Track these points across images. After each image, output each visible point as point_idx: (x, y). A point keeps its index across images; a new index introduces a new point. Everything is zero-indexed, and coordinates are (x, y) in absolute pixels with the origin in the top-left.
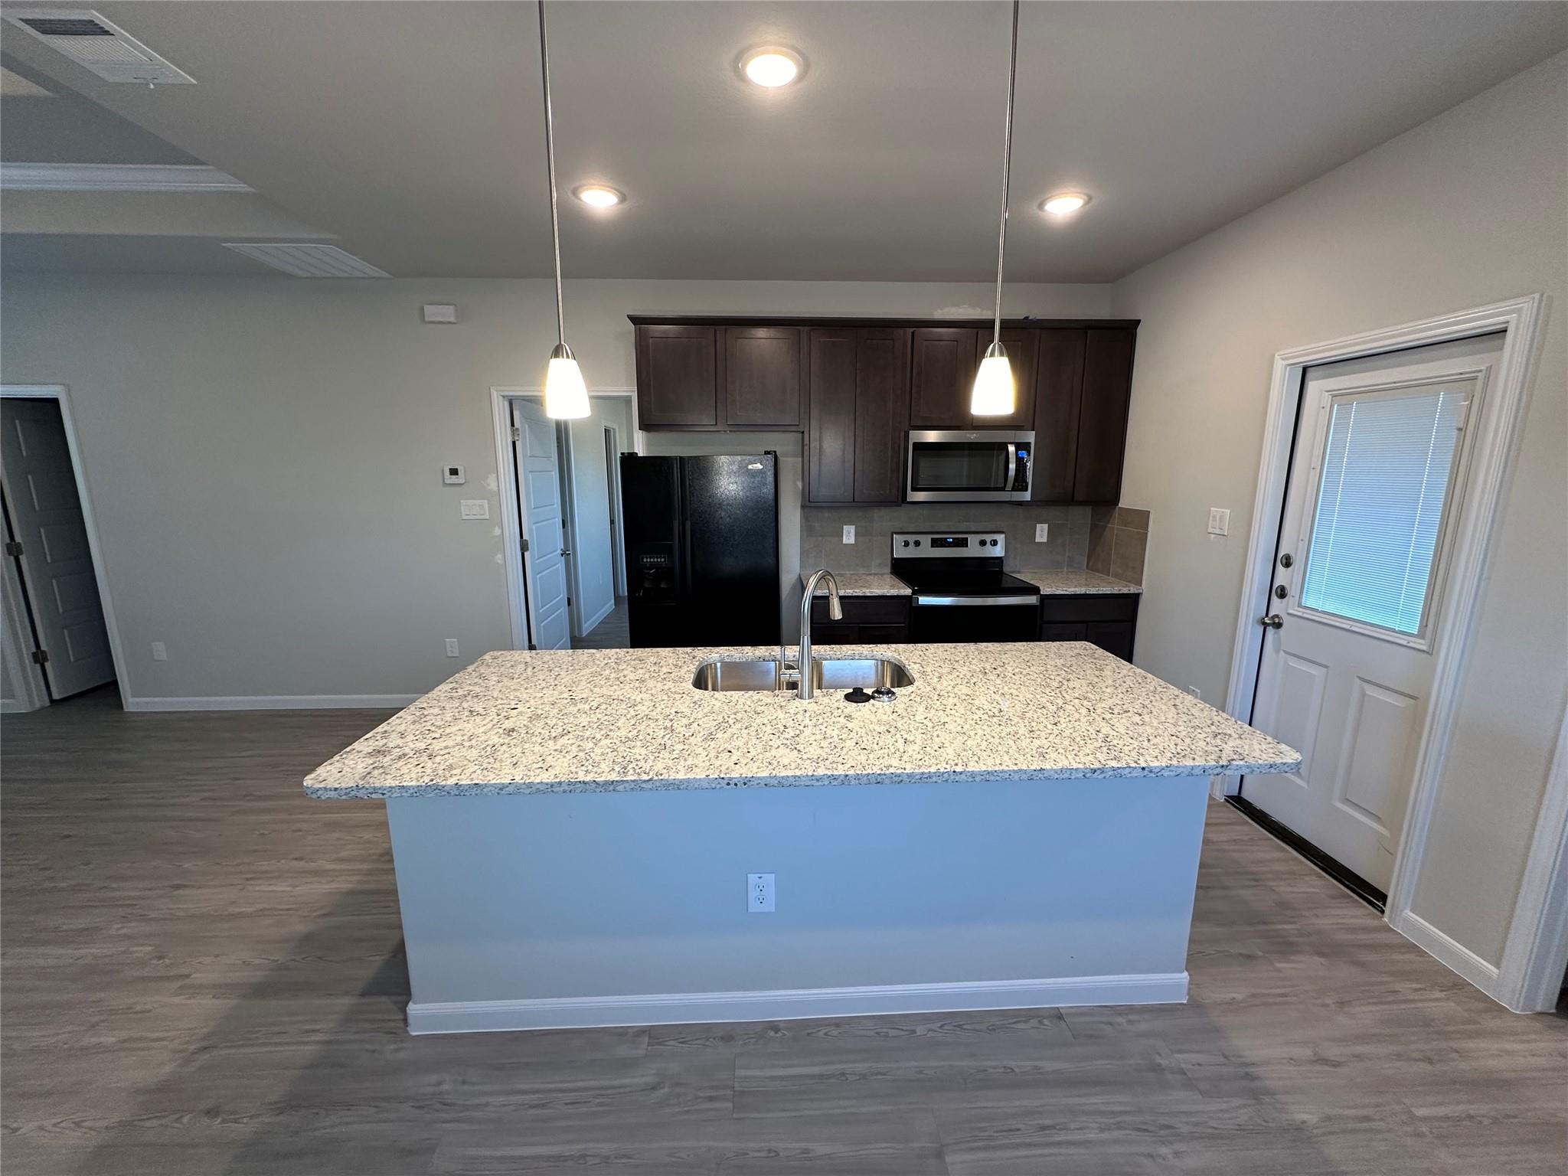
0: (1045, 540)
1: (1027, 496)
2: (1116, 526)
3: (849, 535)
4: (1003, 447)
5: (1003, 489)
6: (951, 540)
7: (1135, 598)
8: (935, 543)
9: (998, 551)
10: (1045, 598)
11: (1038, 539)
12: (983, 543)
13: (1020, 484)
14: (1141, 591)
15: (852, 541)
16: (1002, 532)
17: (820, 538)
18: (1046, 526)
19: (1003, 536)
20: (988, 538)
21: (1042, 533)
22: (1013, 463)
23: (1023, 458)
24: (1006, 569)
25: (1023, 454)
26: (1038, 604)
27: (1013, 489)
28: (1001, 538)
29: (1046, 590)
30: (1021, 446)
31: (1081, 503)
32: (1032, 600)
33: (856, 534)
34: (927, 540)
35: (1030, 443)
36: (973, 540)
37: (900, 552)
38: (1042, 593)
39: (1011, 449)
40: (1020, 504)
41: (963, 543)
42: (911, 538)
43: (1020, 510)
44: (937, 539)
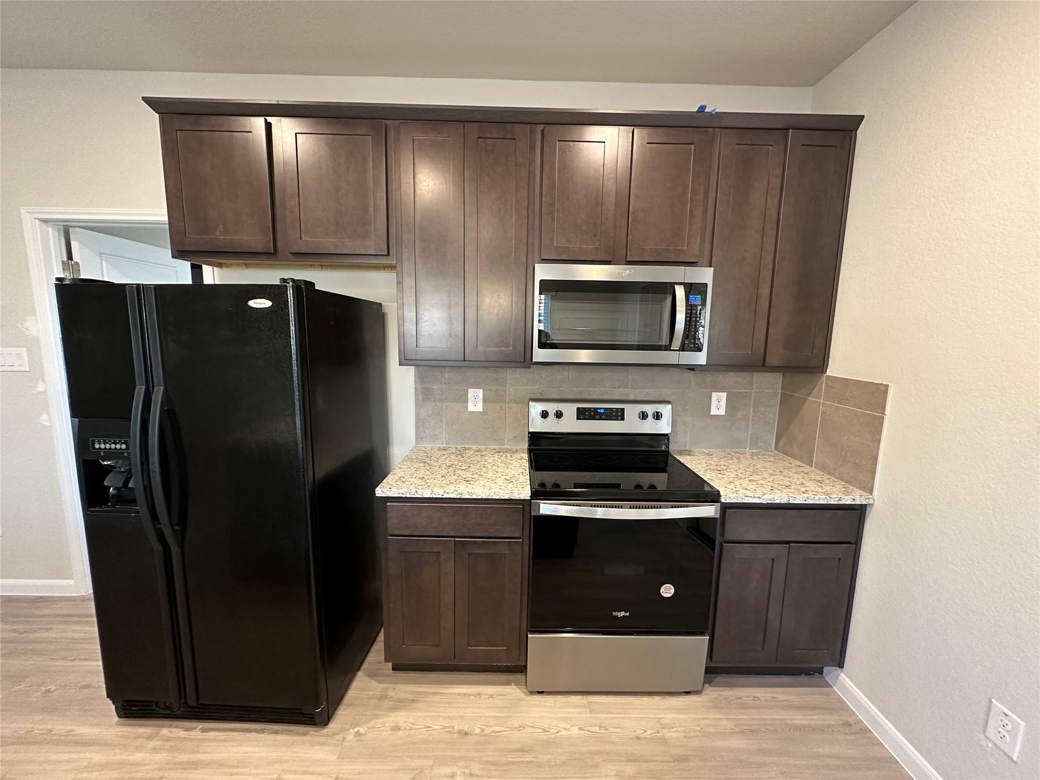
0: (722, 412)
1: (701, 358)
2: (822, 401)
3: (475, 401)
4: (667, 289)
5: (667, 348)
6: (603, 411)
7: (859, 513)
8: (582, 414)
9: (664, 427)
10: (726, 508)
11: (714, 412)
12: (644, 416)
13: (691, 343)
14: (871, 502)
15: (479, 408)
16: (668, 402)
17: (439, 404)
18: (724, 396)
19: (669, 407)
20: (650, 409)
21: (719, 404)
22: (681, 311)
23: (696, 306)
24: (673, 447)
25: (696, 299)
26: (718, 516)
27: (683, 348)
28: (666, 410)
29: (728, 496)
30: (692, 289)
31: (774, 369)
32: (708, 511)
33: (485, 400)
34: (570, 410)
35: (706, 285)
36: (631, 411)
37: (538, 425)
38: (723, 500)
39: (680, 292)
40: (692, 368)
41: (619, 415)
42: (552, 408)
43: (690, 375)
44: (584, 408)
